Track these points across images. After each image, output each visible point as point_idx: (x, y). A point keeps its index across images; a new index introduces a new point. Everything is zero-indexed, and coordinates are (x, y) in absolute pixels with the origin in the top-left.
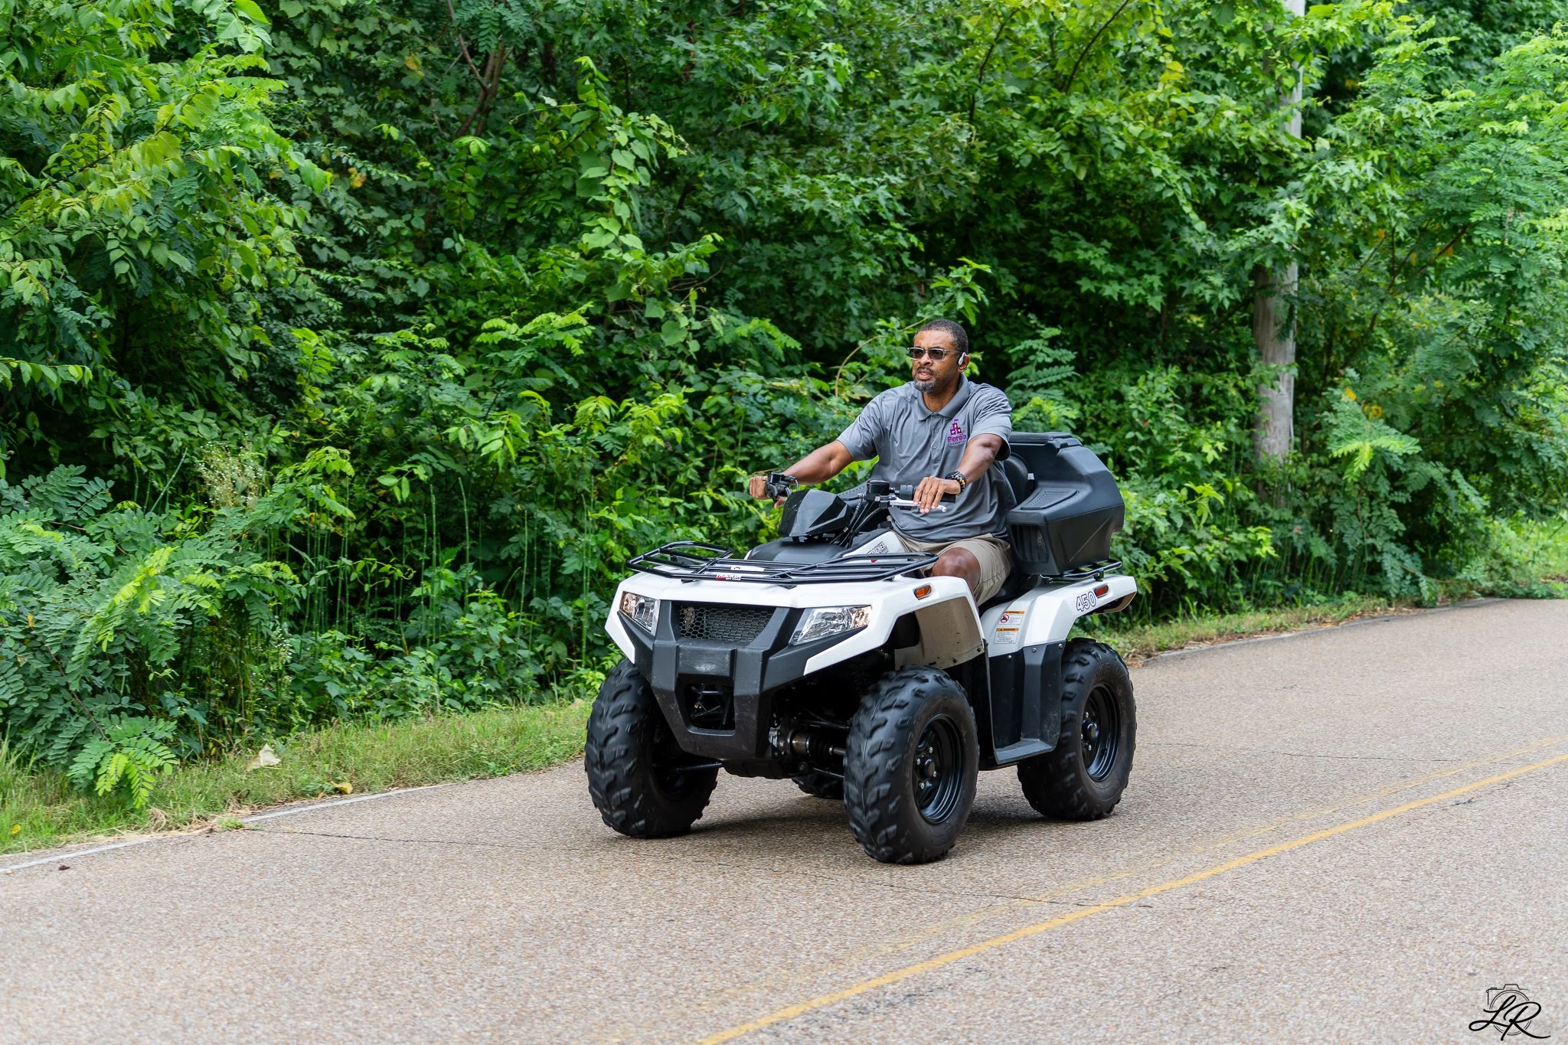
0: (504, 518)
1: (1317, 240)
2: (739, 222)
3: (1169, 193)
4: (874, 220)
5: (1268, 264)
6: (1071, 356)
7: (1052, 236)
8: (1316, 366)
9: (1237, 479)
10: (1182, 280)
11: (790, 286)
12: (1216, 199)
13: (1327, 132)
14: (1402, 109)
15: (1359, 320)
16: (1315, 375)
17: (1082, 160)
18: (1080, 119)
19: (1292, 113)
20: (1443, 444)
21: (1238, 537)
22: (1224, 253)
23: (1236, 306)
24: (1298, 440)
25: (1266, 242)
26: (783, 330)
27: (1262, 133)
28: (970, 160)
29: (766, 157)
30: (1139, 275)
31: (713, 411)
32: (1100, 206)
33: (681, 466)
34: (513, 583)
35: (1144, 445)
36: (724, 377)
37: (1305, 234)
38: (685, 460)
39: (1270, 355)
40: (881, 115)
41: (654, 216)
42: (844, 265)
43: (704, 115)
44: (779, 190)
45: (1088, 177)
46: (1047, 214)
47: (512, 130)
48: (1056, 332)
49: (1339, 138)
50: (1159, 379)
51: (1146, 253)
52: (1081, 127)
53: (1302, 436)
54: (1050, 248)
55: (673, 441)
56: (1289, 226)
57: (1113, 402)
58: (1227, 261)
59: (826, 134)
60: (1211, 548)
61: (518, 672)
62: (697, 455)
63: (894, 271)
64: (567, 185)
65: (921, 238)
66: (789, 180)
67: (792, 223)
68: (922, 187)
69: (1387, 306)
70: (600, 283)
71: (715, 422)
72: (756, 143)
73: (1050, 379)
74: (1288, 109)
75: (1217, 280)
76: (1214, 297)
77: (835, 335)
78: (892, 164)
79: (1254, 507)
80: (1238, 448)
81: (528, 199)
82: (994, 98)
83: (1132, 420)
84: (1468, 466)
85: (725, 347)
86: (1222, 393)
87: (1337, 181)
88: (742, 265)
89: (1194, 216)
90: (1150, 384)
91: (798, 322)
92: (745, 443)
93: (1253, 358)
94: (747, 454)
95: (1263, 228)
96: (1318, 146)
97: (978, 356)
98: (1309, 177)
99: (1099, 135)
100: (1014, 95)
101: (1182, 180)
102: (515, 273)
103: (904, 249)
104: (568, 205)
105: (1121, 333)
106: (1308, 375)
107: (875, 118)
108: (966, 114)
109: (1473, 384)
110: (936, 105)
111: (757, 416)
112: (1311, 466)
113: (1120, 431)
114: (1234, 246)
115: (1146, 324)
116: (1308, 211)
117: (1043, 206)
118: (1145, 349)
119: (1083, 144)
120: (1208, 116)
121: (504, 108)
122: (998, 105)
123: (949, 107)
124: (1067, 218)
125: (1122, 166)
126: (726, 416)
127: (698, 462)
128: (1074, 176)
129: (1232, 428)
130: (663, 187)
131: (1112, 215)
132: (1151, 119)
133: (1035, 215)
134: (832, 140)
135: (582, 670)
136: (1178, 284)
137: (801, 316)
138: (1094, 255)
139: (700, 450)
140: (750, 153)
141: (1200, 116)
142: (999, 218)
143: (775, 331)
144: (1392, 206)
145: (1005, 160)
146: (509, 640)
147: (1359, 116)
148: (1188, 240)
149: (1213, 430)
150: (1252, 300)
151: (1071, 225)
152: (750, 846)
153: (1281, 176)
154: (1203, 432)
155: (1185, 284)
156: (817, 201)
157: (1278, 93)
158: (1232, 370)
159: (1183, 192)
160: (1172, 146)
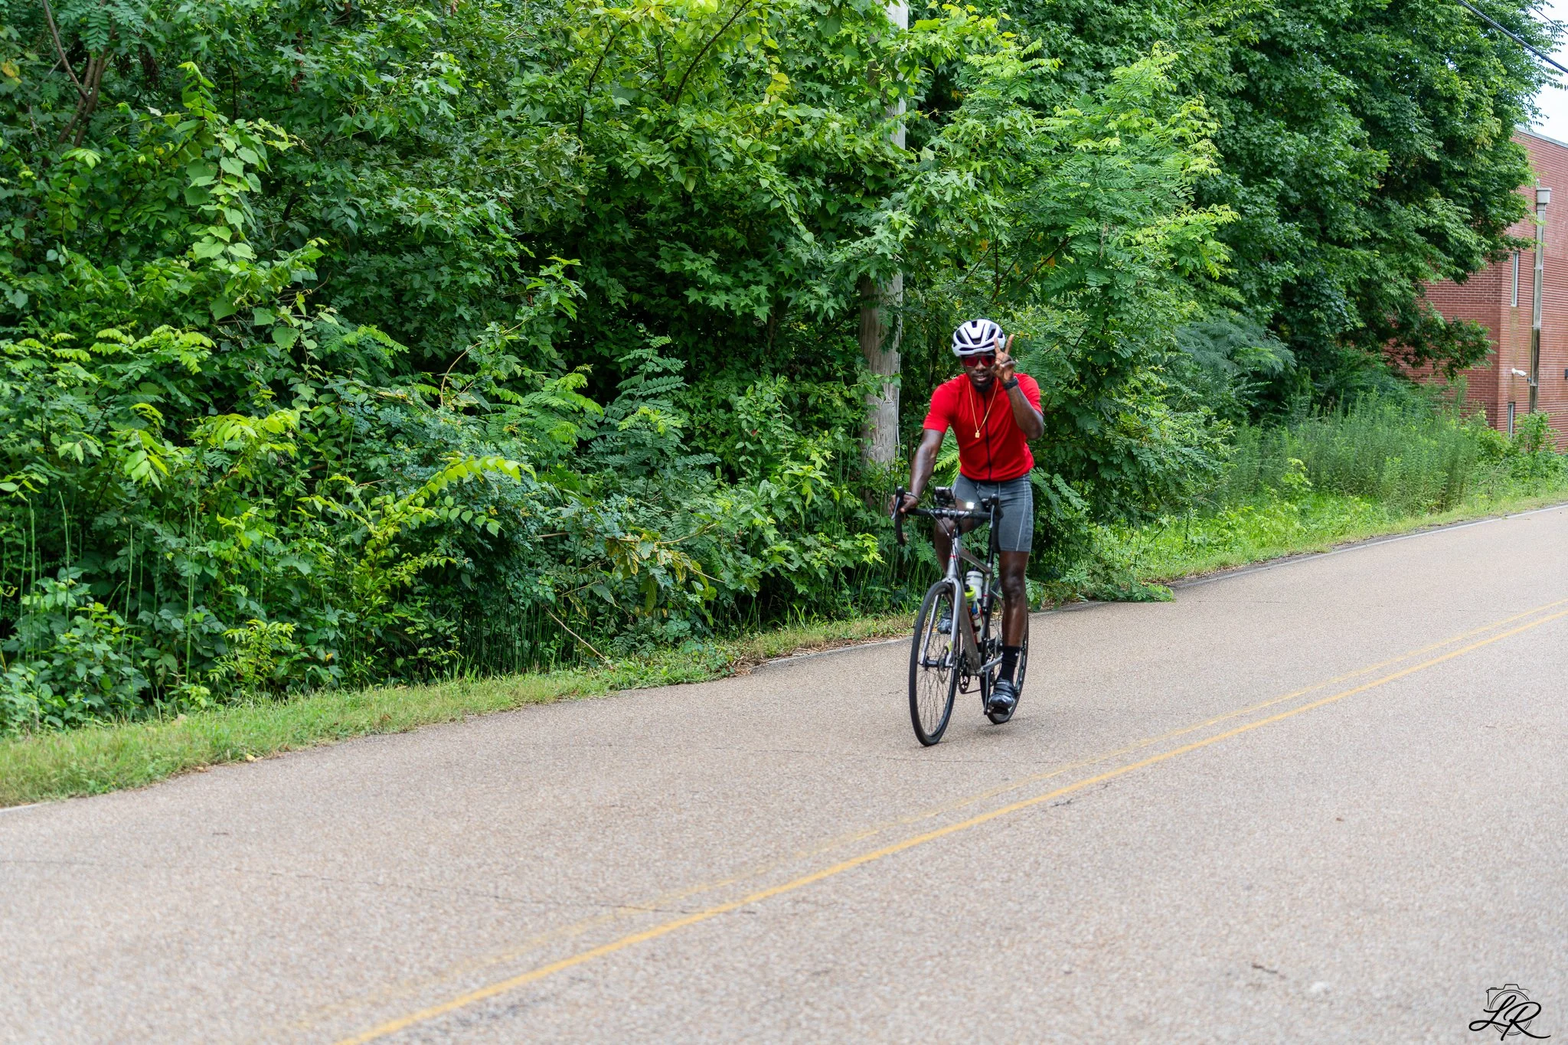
0: (108, 531)
1: (921, 250)
2: (347, 231)
3: (778, 205)
5: (873, 275)
6: (680, 365)
7: (657, 248)
8: (922, 374)
9: (844, 487)
10: (788, 290)
11: (399, 297)
12: (822, 209)
13: (931, 143)
14: (1004, 121)
16: (921, 382)
17: (691, 171)
18: (689, 132)
19: (896, 125)
20: (1046, 451)
21: (846, 545)
22: (830, 263)
23: (843, 315)
24: (904, 447)
25: (871, 252)
26: (393, 338)
27: (867, 144)
28: (577, 170)
29: (373, 169)
30: (746, 286)
31: (319, 421)
32: (707, 216)
33: (288, 478)
34: (117, 599)
35: (752, 454)
36: (331, 388)
37: (910, 245)
38: (291, 472)
39: (876, 363)
40: (488, 126)
43: (314, 126)
44: (388, 202)
45: (696, 188)
46: (655, 224)
47: (116, 141)
48: (666, 340)
49: (942, 149)
50: (768, 389)
51: (753, 263)
52: (689, 139)
53: (907, 443)
55: (285, 455)
56: (892, 237)
57: (721, 411)
58: (833, 272)
59: (435, 146)
60: (819, 556)
61: (120, 688)
62: (303, 467)
63: (502, 281)
64: (173, 196)
65: (530, 247)
66: (398, 192)
67: (399, 232)
68: (530, 200)
70: (205, 294)
71: (320, 433)
72: (363, 151)
73: (662, 389)
74: (892, 121)
75: (823, 290)
76: (819, 308)
77: (443, 345)
78: (499, 178)
79: (862, 514)
80: (845, 456)
81: (131, 210)
82: (602, 109)
83: (741, 429)
84: (1071, 473)
85: (333, 355)
86: (829, 401)
87: (939, 192)
88: (349, 275)
89: (802, 227)
90: (758, 394)
91: (408, 331)
92: (352, 454)
93: (859, 367)
94: (353, 465)
95: (866, 240)
96: (922, 154)
97: (588, 368)
98: (912, 188)
99: (707, 147)
100: (622, 106)
101: (790, 191)
102: (119, 285)
103: (509, 258)
104: (173, 216)
105: (729, 343)
106: (913, 383)
107: (483, 128)
108: (574, 125)
109: (1075, 393)
110: (544, 116)
111: (364, 427)
113: (729, 441)
114: (838, 257)
115: (754, 333)
116: (910, 223)
117: (651, 216)
118: (752, 360)
119: (692, 156)
120: (814, 127)
121: (104, 117)
122: (606, 116)
123: (558, 118)
124: (675, 229)
125: (729, 176)
126: (330, 427)
127: (305, 474)
128: (682, 186)
129: (840, 438)
130: (271, 195)
131: (720, 226)
132: (758, 131)
133: (643, 225)
135: (186, 686)
136: (785, 294)
137: (409, 327)
138: (701, 266)
139: (307, 462)
140: (357, 163)
141: (806, 128)
142: (608, 229)
143: (383, 337)
144: (994, 215)
145: (614, 171)
146: (114, 657)
147: (962, 128)
148: (795, 250)
149: (821, 439)
150: (858, 310)
151: (678, 236)
152: (354, 860)
153: (886, 187)
154: (811, 441)
155: (791, 294)
156: (426, 215)
157: (883, 104)
158: (838, 379)
159: (791, 203)
160: (779, 157)
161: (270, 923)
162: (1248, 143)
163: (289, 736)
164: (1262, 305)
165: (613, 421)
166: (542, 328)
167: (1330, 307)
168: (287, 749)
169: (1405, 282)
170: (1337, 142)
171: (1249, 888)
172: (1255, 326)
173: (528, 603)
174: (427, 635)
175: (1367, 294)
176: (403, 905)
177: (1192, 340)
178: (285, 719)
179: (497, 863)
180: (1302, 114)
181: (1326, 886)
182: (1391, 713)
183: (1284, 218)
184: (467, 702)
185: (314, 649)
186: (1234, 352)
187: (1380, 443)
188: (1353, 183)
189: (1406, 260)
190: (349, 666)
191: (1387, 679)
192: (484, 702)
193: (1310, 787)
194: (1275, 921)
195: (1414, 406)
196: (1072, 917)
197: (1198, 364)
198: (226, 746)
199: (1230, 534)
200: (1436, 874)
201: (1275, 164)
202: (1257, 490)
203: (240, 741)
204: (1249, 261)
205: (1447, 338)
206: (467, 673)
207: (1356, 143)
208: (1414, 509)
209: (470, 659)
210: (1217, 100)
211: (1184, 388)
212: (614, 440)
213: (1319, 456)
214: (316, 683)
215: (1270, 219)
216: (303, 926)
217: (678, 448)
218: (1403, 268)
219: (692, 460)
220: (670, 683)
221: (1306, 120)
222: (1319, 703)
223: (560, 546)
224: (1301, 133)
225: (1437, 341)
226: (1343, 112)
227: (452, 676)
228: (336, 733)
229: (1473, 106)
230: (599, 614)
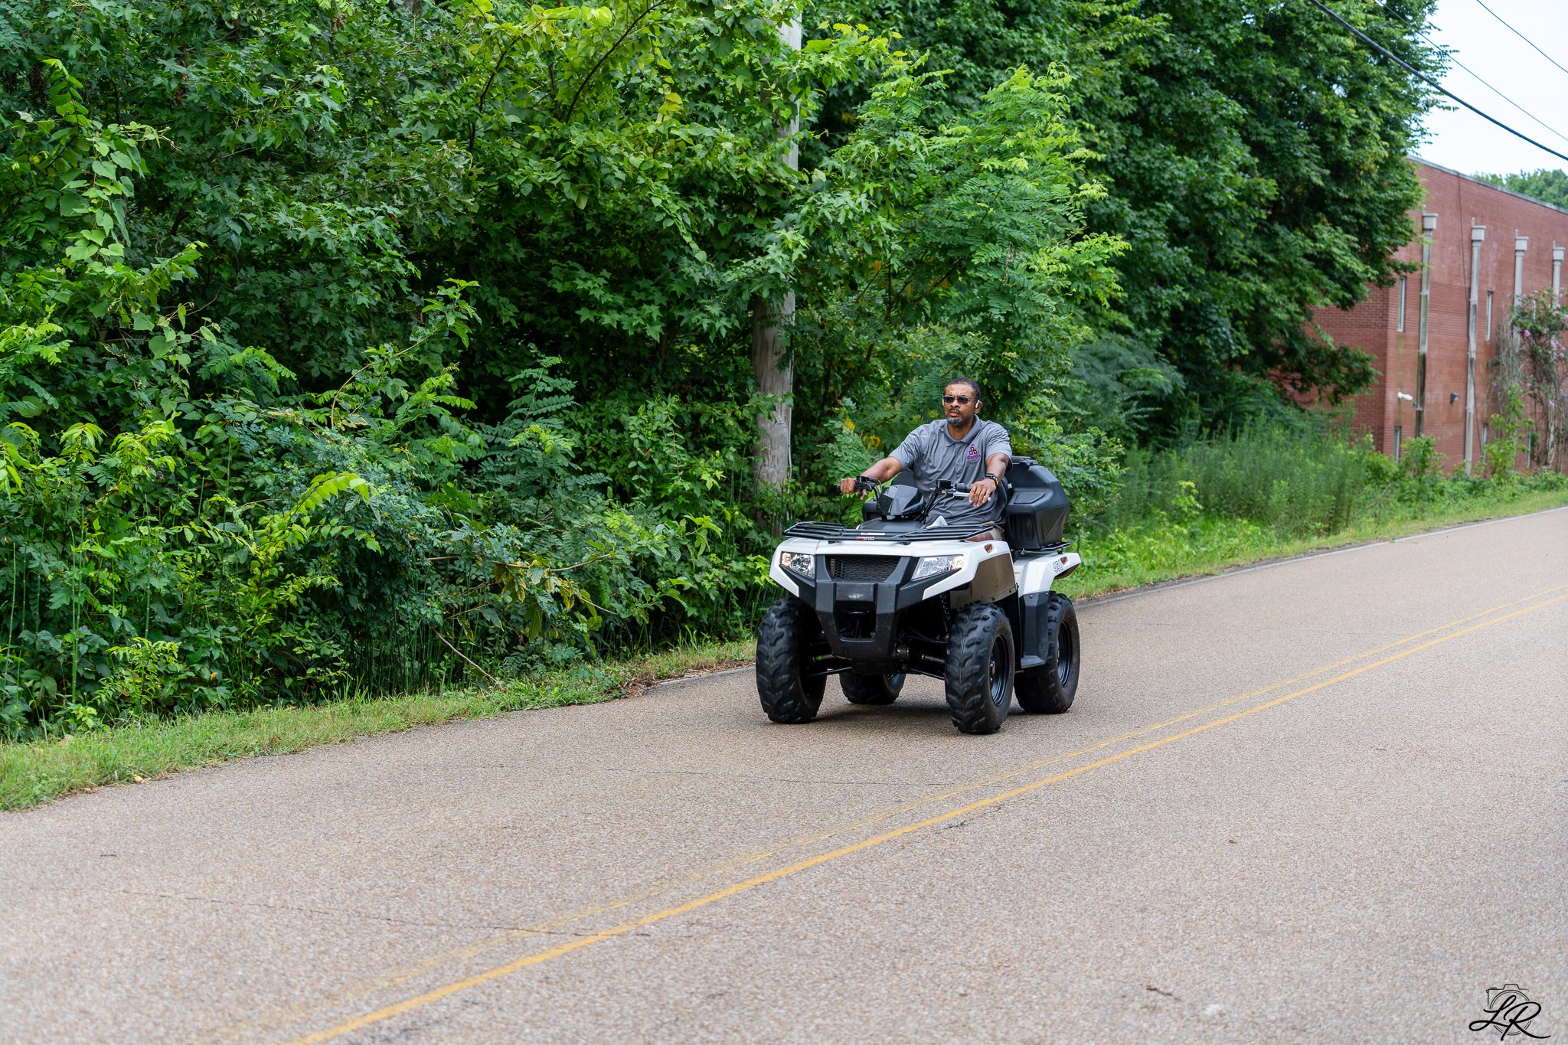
1: (814, 272)
2: (234, 249)
3: (670, 223)
4: (370, 249)
5: (765, 294)
6: (571, 385)
7: (549, 269)
8: (813, 396)
9: (736, 507)
10: (680, 309)
11: (289, 316)
12: (714, 230)
13: (824, 164)
14: (896, 143)
15: (856, 351)
16: (812, 404)
17: (583, 188)
18: (581, 149)
19: (789, 145)
21: (737, 566)
22: (722, 283)
23: (736, 335)
24: (796, 468)
25: (763, 273)
26: (279, 361)
27: (759, 164)
28: (468, 189)
29: (261, 184)
30: (638, 305)
31: (206, 441)
32: (599, 236)
33: (174, 496)
35: (644, 473)
36: (218, 407)
37: (802, 266)
38: (178, 490)
39: (768, 385)
40: (379, 143)
41: (144, 244)
42: (341, 292)
43: (199, 141)
44: (275, 217)
45: (587, 207)
46: (547, 244)
48: (557, 360)
49: (834, 170)
50: (659, 408)
51: (645, 283)
52: (581, 157)
53: (800, 465)
54: (550, 277)
55: (166, 470)
56: (785, 256)
57: (613, 431)
58: (725, 291)
59: (323, 161)
60: (710, 577)
61: (5, 708)
62: (191, 485)
63: (392, 299)
64: (52, 207)
65: (419, 267)
66: (284, 207)
67: (289, 251)
68: (420, 214)
69: (885, 336)
70: (85, 303)
71: (208, 452)
72: (252, 169)
73: (553, 408)
74: (785, 141)
75: (715, 310)
76: (711, 326)
77: (332, 366)
78: (390, 190)
79: (753, 535)
80: (737, 476)
81: (10, 222)
82: (495, 127)
83: (632, 449)
85: (220, 377)
86: (722, 421)
87: (832, 213)
88: (237, 293)
89: (694, 246)
90: (650, 414)
91: (294, 352)
92: (238, 473)
93: (751, 388)
94: (241, 484)
95: (759, 259)
96: (814, 178)
98: (805, 209)
99: (599, 165)
100: (514, 124)
101: (682, 211)
103: (400, 277)
104: (52, 225)
105: (621, 363)
106: (805, 404)
107: (373, 145)
108: (465, 141)
110: (435, 133)
111: (251, 446)
112: (809, 496)
113: (620, 461)
114: (731, 277)
115: (645, 354)
116: (804, 243)
117: (543, 235)
118: (644, 380)
119: (584, 174)
120: (706, 147)
122: (498, 135)
123: (447, 136)
124: (567, 248)
125: (622, 196)
126: (220, 446)
127: (192, 493)
128: (574, 206)
129: (731, 458)
130: (157, 214)
131: (612, 245)
132: (650, 150)
133: (534, 244)
134: (328, 167)
135: (72, 706)
136: (677, 314)
137: (298, 346)
138: (593, 285)
139: (194, 481)
140: (245, 179)
141: (698, 147)
142: (500, 247)
143: (271, 361)
144: (887, 238)
145: (505, 188)
147: (855, 149)
148: (687, 270)
149: (712, 459)
150: (750, 331)
151: (570, 255)
152: (244, 882)
153: (779, 208)
154: (702, 461)
155: (684, 313)
156: (313, 229)
157: (775, 125)
158: (730, 400)
159: (683, 222)
160: (671, 177)
161: (160, 946)
162: (1138, 166)
163: (178, 757)
164: (1152, 328)
165: (503, 441)
166: (433, 347)
167: (1216, 333)
168: (175, 770)
169: (1293, 307)
170: (1227, 169)
171: (1143, 910)
172: (1144, 349)
173: (417, 624)
174: (315, 656)
175: (1256, 321)
176: (293, 927)
177: (1081, 362)
178: (173, 739)
179: (388, 885)
180: (1191, 138)
181: (1219, 908)
182: (1282, 735)
183: (1173, 243)
184: (358, 723)
185: (198, 667)
186: (1123, 375)
187: (1268, 466)
188: (1241, 210)
189: (1293, 284)
190: (237, 686)
191: (1277, 702)
192: (374, 723)
193: (1203, 809)
194: (1170, 943)
195: (1302, 431)
196: (967, 940)
197: (1088, 386)
198: (114, 767)
199: (1120, 557)
200: (1329, 896)
201: (1165, 188)
202: (1146, 513)
203: (128, 762)
204: (1139, 284)
205: (1333, 364)
206: (357, 693)
207: (1244, 169)
208: (1301, 532)
209: (359, 680)
210: (1108, 123)
211: (1075, 409)
212: (505, 459)
213: (1207, 479)
214: (203, 704)
215: (1159, 244)
216: (193, 949)
217: (569, 469)
218: (1291, 293)
219: (582, 480)
220: (562, 704)
221: (1195, 144)
222: (1211, 725)
223: (450, 567)
224: (1190, 157)
225: (1323, 367)
226: (1232, 137)
227: (342, 698)
228: (224, 754)
229: (1360, 132)
230: (489, 635)
